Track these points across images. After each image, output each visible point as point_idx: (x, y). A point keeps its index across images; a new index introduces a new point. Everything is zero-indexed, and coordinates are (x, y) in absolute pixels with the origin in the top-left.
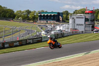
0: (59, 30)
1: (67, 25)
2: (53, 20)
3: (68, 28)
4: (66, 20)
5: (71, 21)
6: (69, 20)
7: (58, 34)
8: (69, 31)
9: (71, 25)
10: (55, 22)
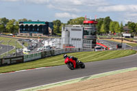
0: (47, 47)
1: (58, 40)
2: (39, 32)
3: (60, 44)
4: (57, 33)
5: (64, 34)
6: (61, 32)
7: (45, 52)
8: (62, 47)
9: (64, 40)
10: (43, 36)
